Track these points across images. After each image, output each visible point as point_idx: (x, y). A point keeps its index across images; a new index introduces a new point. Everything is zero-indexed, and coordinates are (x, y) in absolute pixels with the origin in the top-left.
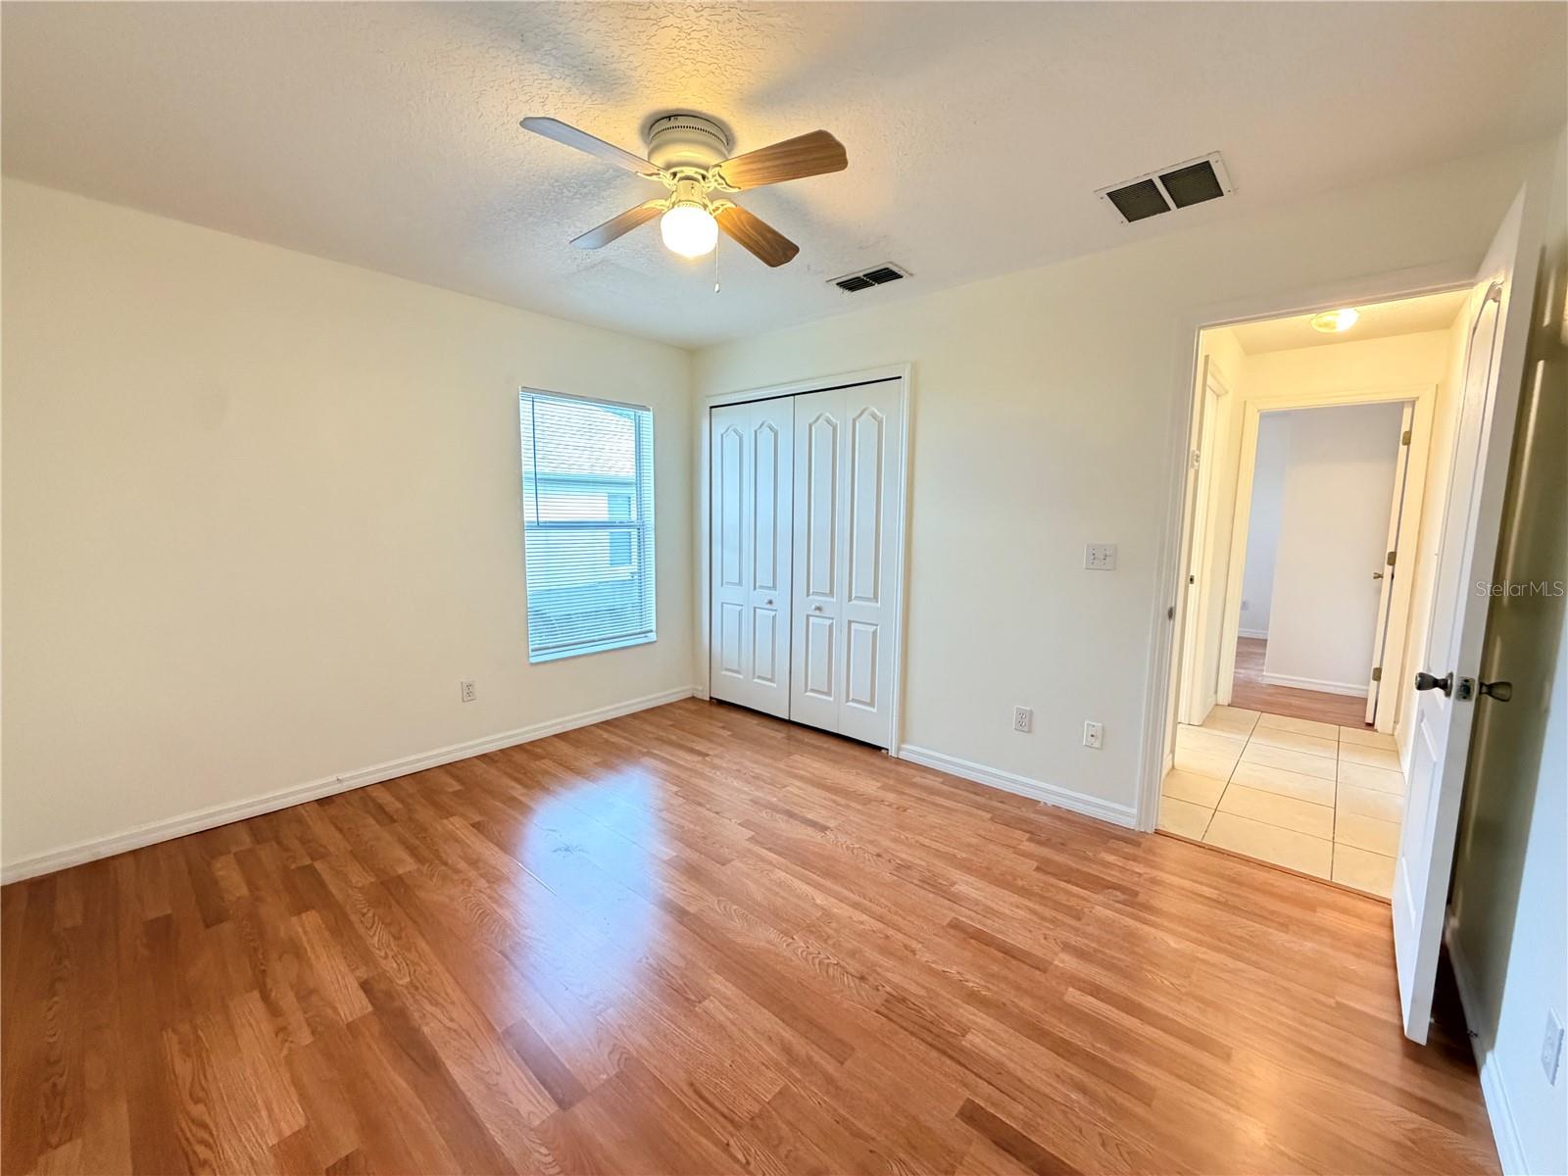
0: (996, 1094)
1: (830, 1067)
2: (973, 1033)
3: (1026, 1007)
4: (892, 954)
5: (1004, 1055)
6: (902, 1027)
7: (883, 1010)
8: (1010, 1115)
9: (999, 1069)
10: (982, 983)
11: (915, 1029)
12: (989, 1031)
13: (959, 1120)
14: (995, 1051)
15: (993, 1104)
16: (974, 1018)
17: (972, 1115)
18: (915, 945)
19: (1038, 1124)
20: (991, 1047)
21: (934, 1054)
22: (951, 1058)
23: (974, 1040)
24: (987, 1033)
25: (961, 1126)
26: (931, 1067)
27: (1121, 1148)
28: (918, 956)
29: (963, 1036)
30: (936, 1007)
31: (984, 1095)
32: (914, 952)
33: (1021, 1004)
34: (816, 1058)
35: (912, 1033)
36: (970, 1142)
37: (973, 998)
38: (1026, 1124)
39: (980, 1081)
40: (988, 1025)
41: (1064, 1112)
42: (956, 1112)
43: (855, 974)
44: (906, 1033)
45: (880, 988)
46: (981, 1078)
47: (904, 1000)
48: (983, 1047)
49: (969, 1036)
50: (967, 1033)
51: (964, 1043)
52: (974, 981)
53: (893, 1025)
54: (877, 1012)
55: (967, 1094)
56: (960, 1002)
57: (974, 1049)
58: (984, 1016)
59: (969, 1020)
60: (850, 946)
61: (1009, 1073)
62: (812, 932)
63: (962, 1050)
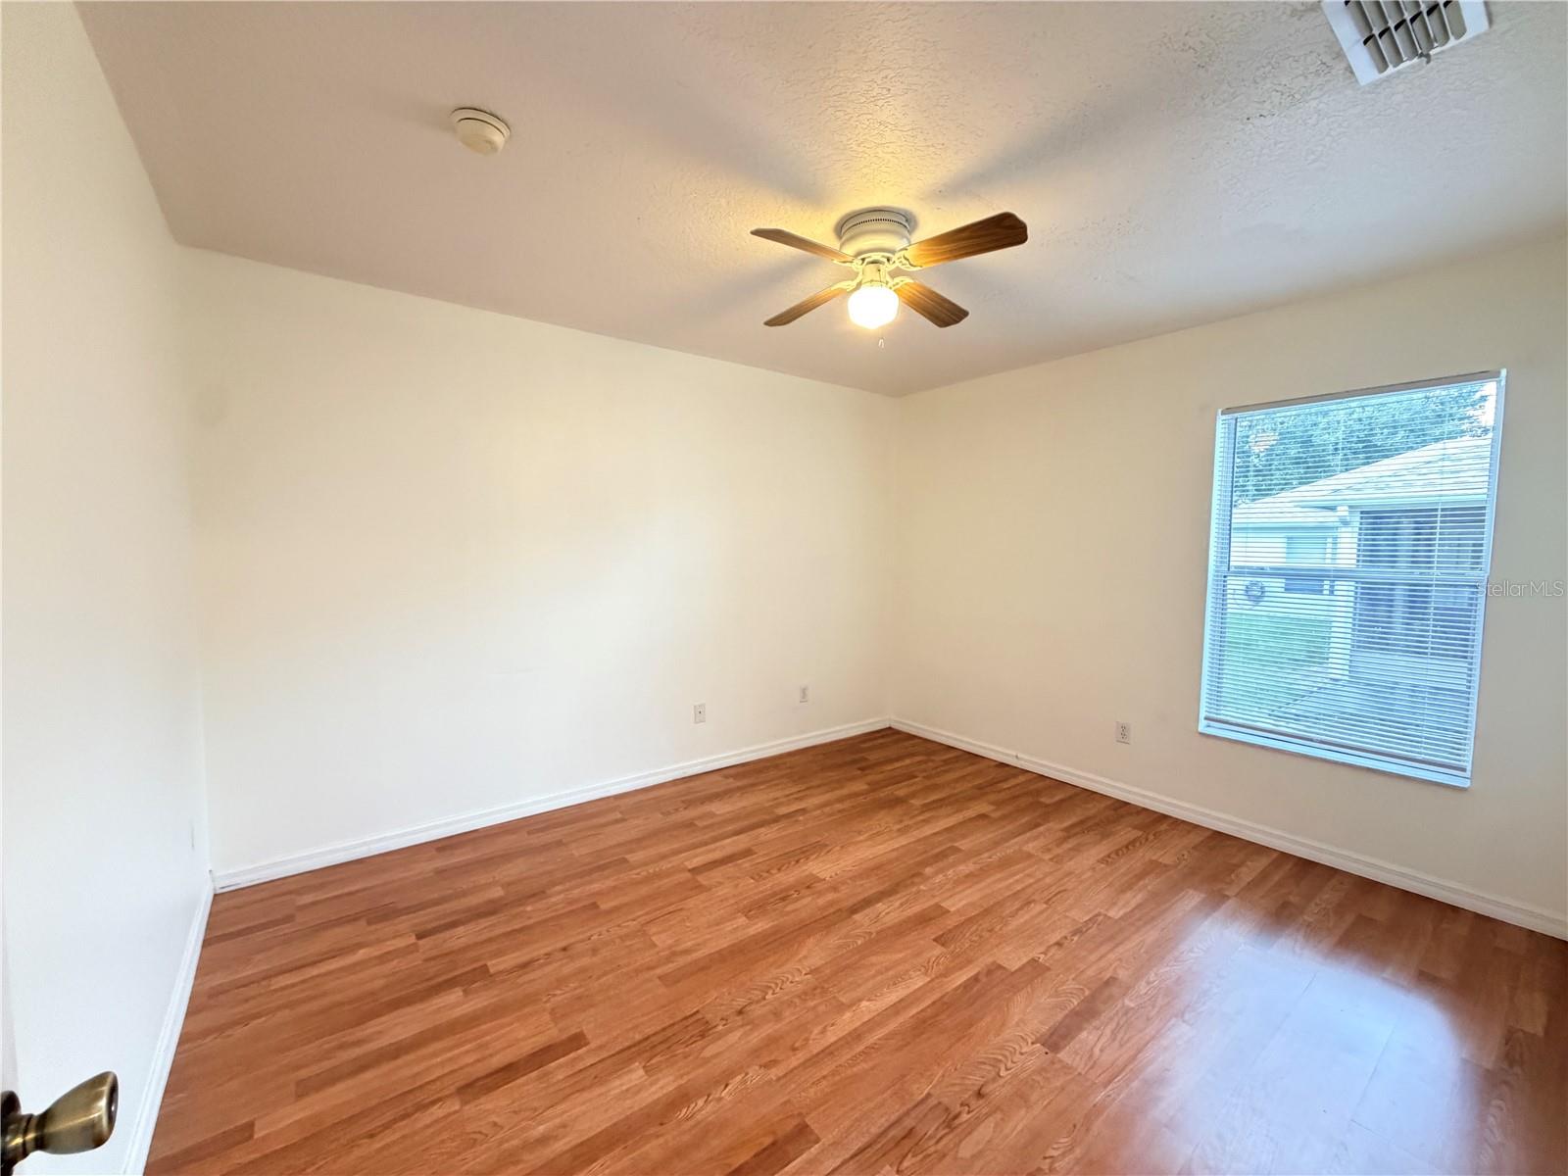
0: (581, 1066)
1: (659, 971)
2: (642, 1077)
3: (647, 1147)
4: (767, 1045)
5: (609, 1091)
6: (673, 1025)
7: (699, 1016)
8: (560, 1067)
9: (599, 1080)
10: (699, 1117)
11: (669, 1033)
12: (639, 1092)
13: (578, 1030)
14: (618, 1085)
15: (575, 1059)
16: (658, 1086)
17: (577, 1041)
18: (774, 1073)
19: (541, 1083)
20: (622, 1085)
21: (638, 1037)
22: (629, 1048)
23: (636, 1074)
24: (639, 1089)
25: (574, 1031)
26: (628, 1031)
27: (483, 1137)
28: (757, 1068)
29: (644, 1067)
30: (685, 1057)
31: (585, 1057)
32: (766, 1066)
33: (655, 1143)
34: (671, 965)
35: (664, 1029)
36: (560, 1030)
37: (682, 1098)
38: (546, 1074)
39: (597, 1059)
40: (644, 1094)
41: (535, 1109)
42: (585, 1032)
43: (748, 1008)
44: (667, 1024)
45: (724, 1022)
46: (600, 1062)
47: (703, 1036)
48: (626, 1078)
49: (641, 1072)
50: (646, 1072)
51: (637, 1064)
52: (703, 1110)
53: (679, 1018)
54: (697, 1012)
55: (593, 1045)
56: (682, 1082)
57: (626, 1070)
58: (656, 1097)
59: (658, 1080)
60: (787, 1013)
61: (590, 1087)
62: (815, 989)
63: (631, 1060)
